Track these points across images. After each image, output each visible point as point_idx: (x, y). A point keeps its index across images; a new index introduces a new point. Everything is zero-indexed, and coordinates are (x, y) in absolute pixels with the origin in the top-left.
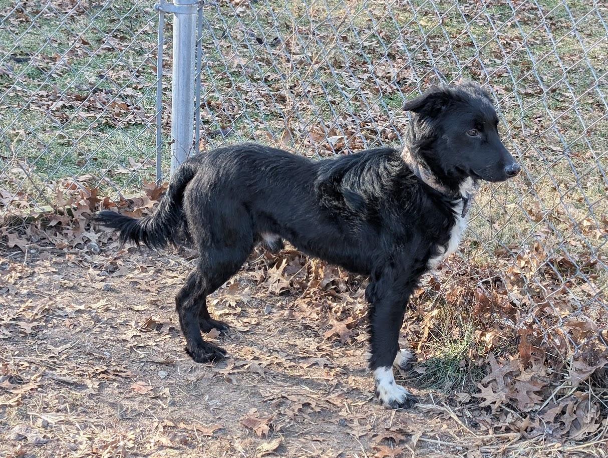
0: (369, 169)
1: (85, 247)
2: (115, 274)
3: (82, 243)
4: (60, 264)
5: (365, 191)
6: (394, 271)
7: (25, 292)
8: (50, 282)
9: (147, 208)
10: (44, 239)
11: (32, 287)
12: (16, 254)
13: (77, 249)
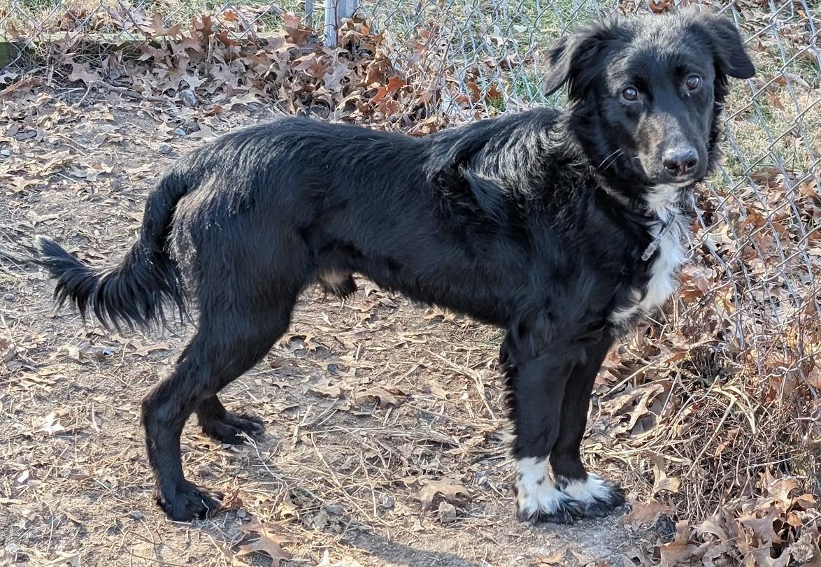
0: (513, 144)
1: (177, 95)
2: (193, 135)
3: (176, 88)
4: (127, 111)
5: (504, 178)
6: (554, 327)
7: (52, 140)
8: (95, 132)
9: (278, 53)
10: (126, 77)
11: (66, 135)
12: (75, 92)
13: (165, 96)
